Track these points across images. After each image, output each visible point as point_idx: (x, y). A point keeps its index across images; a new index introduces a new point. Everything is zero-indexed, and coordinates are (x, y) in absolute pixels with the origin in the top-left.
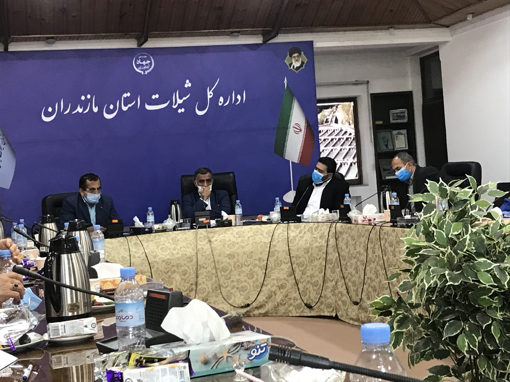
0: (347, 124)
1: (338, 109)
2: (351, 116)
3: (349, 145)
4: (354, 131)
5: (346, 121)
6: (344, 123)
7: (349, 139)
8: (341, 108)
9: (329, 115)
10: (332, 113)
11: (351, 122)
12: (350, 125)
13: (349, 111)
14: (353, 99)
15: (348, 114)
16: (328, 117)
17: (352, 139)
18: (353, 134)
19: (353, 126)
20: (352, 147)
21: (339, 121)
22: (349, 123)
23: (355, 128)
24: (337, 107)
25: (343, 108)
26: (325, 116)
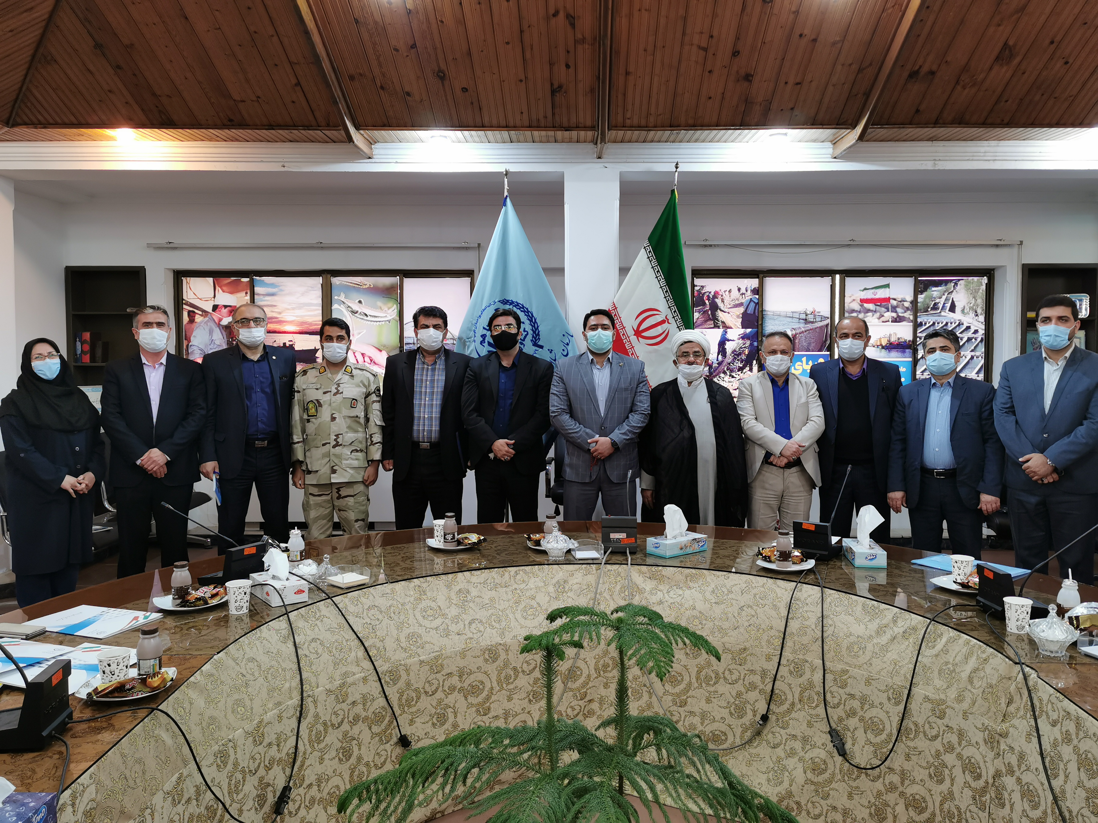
0: (972, 315)
1: (958, 288)
2: (981, 302)
3: (972, 351)
4: (984, 327)
5: (971, 308)
6: (966, 311)
7: (973, 340)
8: (963, 286)
9: (940, 298)
10: (946, 294)
11: (979, 311)
12: (977, 315)
13: (977, 291)
14: (989, 273)
15: (974, 297)
16: (937, 301)
17: (979, 339)
18: (981, 332)
19: (982, 318)
20: (978, 353)
21: (958, 309)
22: (976, 312)
23: (985, 321)
24: (956, 284)
25: (966, 286)
26: (932, 298)
